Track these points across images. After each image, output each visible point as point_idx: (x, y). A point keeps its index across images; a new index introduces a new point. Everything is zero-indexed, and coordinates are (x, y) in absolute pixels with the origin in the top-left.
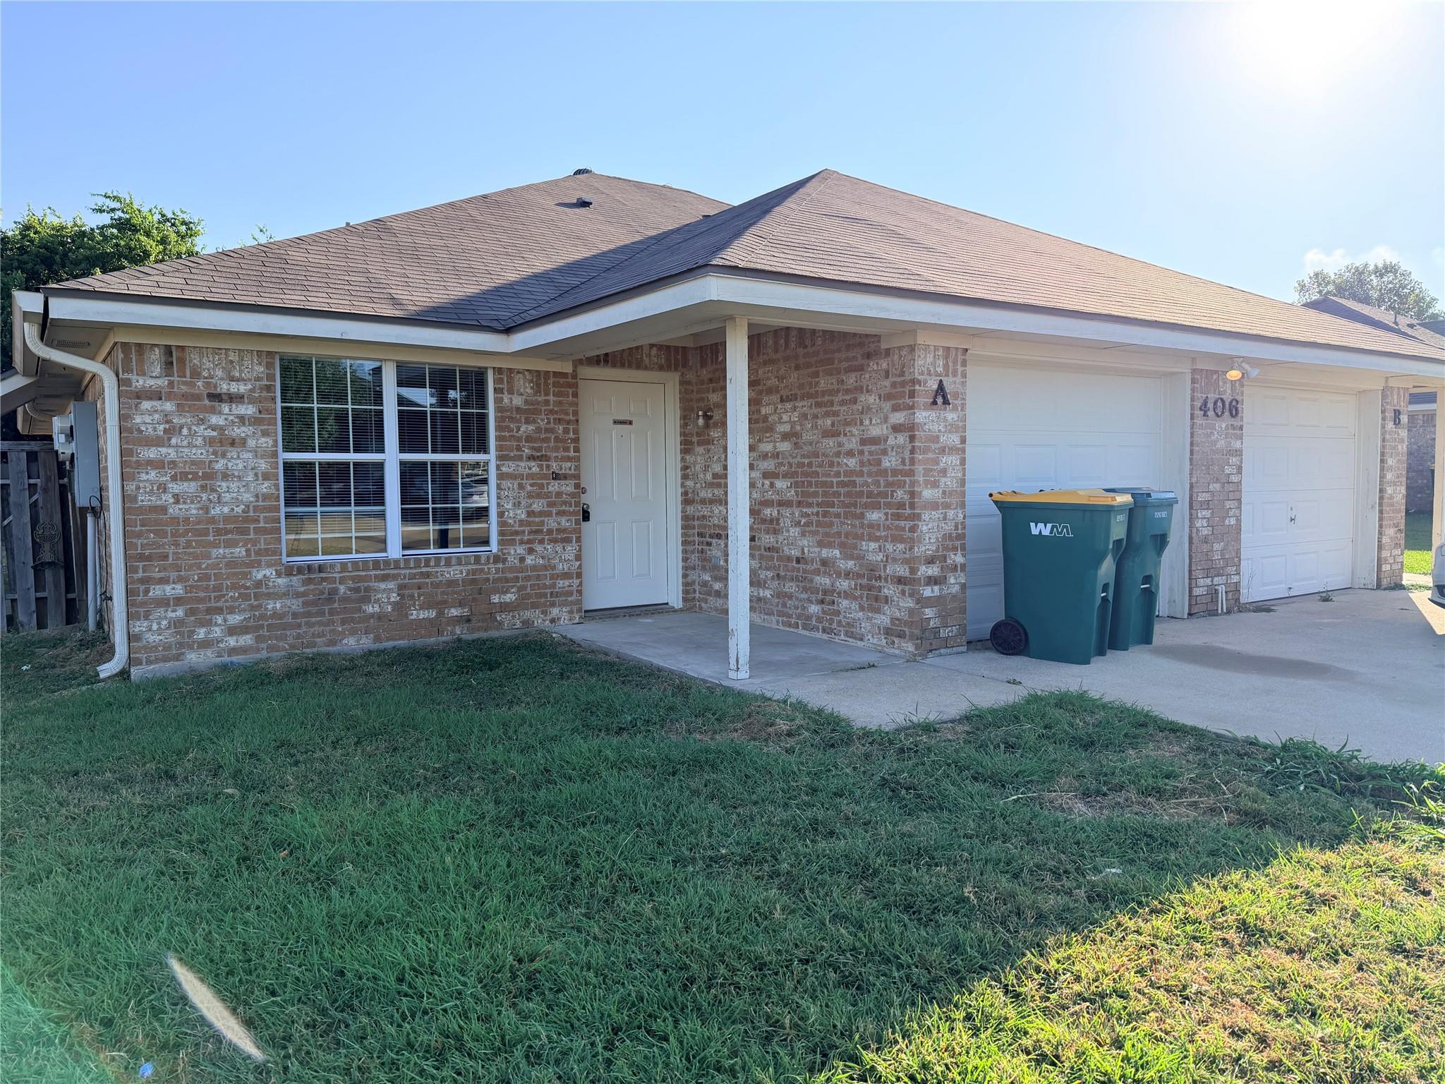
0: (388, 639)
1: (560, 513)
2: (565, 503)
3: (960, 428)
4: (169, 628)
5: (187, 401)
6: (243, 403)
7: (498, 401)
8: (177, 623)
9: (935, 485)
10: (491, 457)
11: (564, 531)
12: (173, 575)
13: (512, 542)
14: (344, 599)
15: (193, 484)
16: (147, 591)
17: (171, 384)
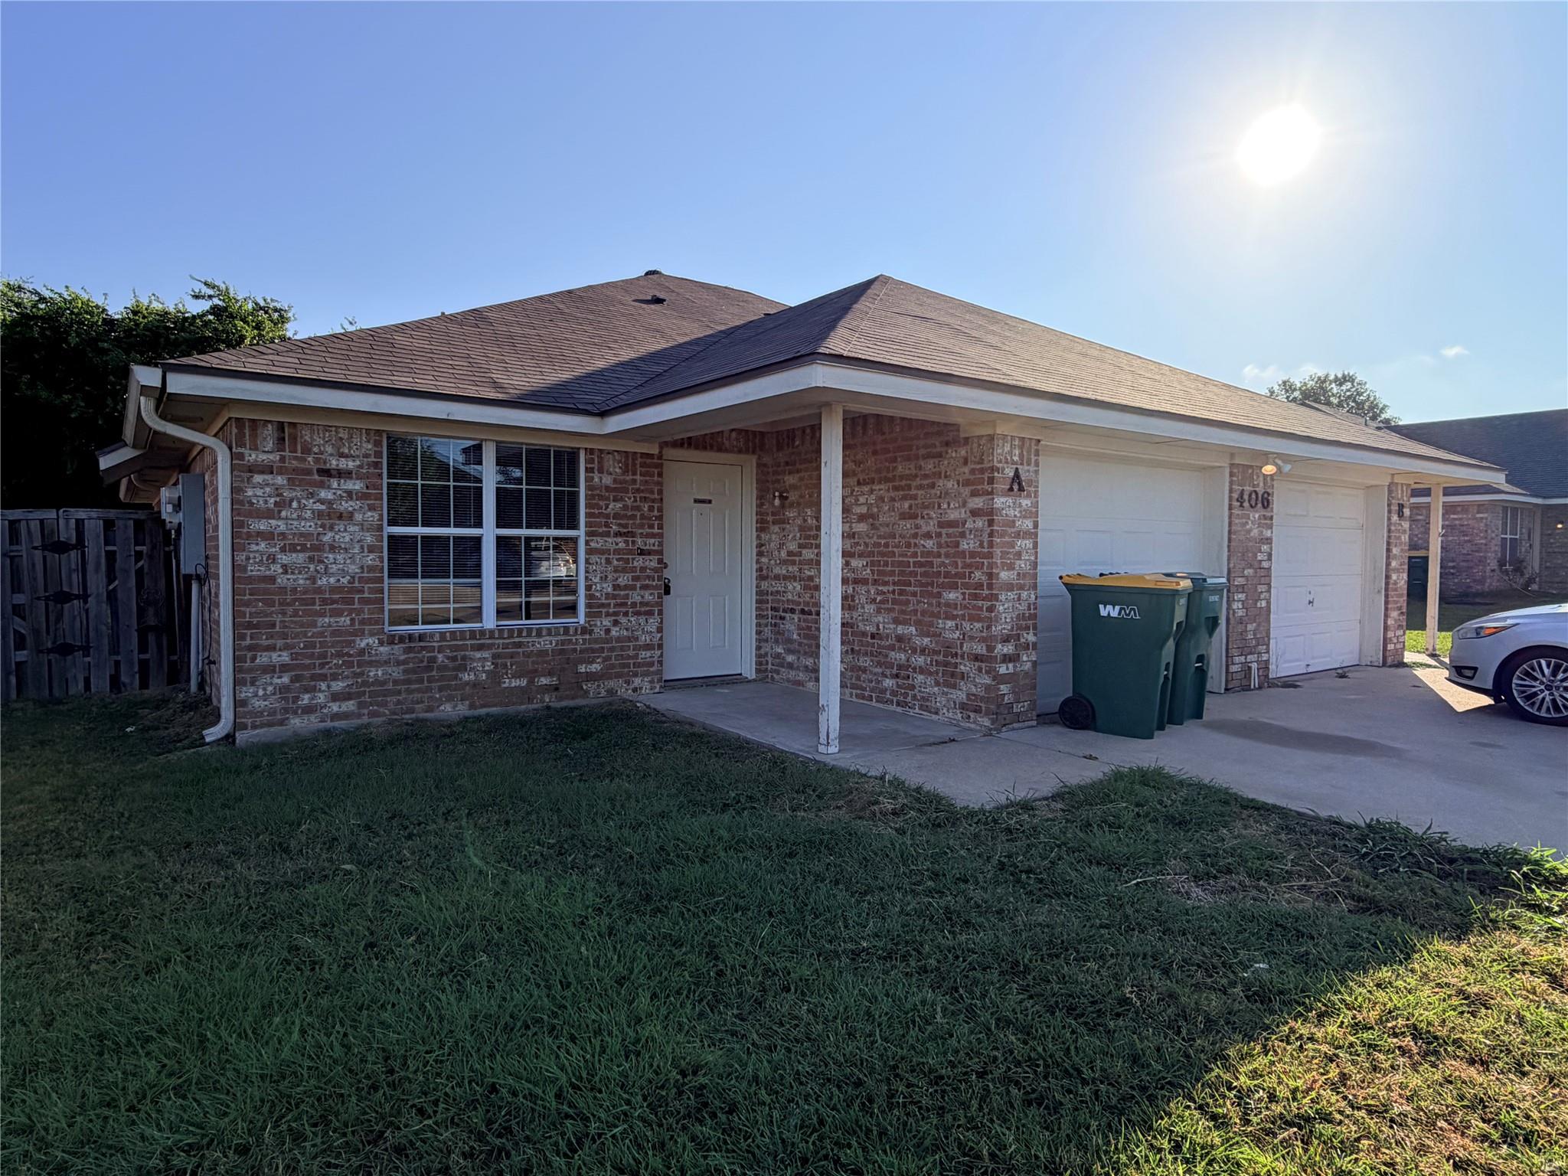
0: (483, 706)
1: (645, 587)
2: (648, 577)
3: (1033, 514)
4: (274, 694)
5: (298, 477)
6: (351, 478)
7: (588, 480)
8: (283, 689)
9: (1011, 567)
10: (581, 533)
11: (647, 604)
12: (280, 643)
13: (598, 615)
14: (440, 668)
15: (301, 555)
16: (253, 659)
17: (283, 459)
